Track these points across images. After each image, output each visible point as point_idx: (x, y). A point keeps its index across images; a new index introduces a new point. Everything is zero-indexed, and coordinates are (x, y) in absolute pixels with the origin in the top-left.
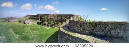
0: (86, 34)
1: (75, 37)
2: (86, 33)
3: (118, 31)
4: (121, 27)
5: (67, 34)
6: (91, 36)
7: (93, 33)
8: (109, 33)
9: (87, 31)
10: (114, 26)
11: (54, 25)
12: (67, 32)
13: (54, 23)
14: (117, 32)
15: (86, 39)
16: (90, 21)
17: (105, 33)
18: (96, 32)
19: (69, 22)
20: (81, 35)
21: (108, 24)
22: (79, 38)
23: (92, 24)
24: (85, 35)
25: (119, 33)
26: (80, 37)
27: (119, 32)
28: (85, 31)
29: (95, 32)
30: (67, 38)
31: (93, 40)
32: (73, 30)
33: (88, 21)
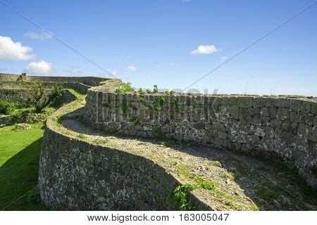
0: (144, 138)
1: (107, 149)
2: (145, 134)
3: (259, 132)
4: (271, 119)
5: (75, 142)
6: (159, 144)
7: (167, 135)
8: (221, 135)
9: (145, 128)
10: (243, 113)
11: (24, 118)
12: (73, 135)
13: (24, 110)
14: (252, 134)
15: (142, 155)
16: (155, 91)
17: (207, 134)
18: (176, 132)
19: (84, 102)
20: (128, 141)
21: (220, 105)
22: (120, 152)
23: (162, 102)
24: (139, 142)
25: (261, 138)
26: (124, 149)
27: (263, 135)
28: (138, 127)
29: (173, 131)
30: (78, 156)
31: (166, 157)
32: (98, 127)
33: (149, 92)
